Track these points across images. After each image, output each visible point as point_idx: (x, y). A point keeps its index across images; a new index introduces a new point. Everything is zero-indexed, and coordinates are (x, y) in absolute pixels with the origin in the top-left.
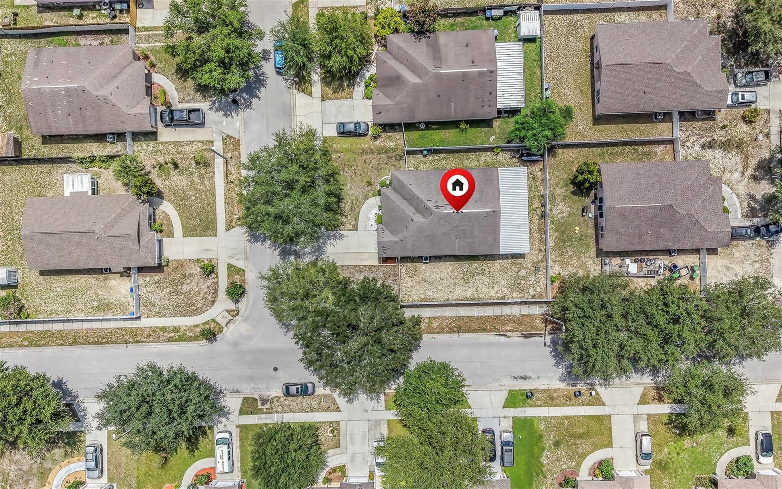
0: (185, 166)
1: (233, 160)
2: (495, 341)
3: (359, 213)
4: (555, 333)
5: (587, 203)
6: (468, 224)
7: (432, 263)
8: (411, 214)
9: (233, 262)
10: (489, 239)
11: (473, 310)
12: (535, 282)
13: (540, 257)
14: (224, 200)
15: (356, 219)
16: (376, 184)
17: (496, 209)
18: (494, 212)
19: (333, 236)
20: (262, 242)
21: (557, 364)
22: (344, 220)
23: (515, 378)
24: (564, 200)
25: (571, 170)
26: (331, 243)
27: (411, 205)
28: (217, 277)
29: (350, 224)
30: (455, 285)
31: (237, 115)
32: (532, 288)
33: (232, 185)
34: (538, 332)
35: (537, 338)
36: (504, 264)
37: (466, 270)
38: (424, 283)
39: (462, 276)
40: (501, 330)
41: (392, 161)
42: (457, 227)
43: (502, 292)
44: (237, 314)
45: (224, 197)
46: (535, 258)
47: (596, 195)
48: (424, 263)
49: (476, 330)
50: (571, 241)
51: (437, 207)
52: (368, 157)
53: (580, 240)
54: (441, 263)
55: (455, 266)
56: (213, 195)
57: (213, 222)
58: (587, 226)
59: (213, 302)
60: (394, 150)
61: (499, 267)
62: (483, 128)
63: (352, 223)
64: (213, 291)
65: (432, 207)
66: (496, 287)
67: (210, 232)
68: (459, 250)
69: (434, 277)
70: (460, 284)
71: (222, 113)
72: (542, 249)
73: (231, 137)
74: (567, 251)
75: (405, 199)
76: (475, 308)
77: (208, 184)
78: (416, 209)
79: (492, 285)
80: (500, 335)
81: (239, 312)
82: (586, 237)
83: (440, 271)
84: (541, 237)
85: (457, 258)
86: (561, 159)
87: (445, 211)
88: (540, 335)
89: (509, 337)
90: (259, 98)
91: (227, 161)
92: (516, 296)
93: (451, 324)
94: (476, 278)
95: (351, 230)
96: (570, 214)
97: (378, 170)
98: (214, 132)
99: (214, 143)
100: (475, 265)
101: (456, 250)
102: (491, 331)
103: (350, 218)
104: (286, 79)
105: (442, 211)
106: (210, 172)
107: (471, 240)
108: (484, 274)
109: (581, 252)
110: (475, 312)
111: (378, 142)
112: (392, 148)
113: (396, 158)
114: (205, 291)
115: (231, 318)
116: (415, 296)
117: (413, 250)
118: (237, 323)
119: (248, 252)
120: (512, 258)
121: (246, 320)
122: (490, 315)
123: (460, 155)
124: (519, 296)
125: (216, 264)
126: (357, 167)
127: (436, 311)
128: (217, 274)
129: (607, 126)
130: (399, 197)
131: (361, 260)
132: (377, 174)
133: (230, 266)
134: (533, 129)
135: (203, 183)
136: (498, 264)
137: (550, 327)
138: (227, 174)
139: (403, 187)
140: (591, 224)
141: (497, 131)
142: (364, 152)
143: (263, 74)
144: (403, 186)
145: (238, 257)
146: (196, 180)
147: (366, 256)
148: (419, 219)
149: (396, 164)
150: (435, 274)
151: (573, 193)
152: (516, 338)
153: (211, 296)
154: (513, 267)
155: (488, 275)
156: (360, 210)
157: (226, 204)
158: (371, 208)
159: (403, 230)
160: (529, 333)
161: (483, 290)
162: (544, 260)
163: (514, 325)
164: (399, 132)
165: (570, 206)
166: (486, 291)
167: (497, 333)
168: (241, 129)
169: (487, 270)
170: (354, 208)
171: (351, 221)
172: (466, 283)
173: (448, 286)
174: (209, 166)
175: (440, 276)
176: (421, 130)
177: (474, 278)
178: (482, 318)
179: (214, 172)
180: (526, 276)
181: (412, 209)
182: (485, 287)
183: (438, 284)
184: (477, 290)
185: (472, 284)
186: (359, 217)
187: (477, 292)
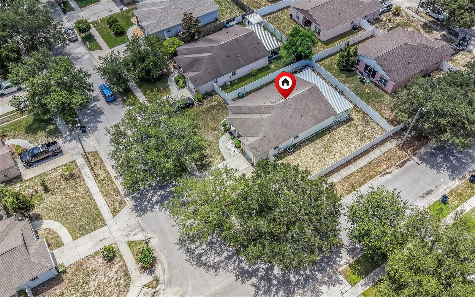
0: (55, 187)
1: (98, 166)
2: (384, 181)
3: (219, 150)
4: (416, 154)
5: (359, 77)
6: (302, 103)
7: (296, 152)
8: (259, 117)
9: (131, 238)
10: (323, 107)
11: (350, 168)
12: (373, 130)
13: (362, 115)
14: (102, 195)
15: (220, 154)
16: (219, 127)
17: (312, 86)
18: (312, 88)
19: (209, 174)
20: (151, 210)
21: (439, 171)
22: (211, 159)
23: (422, 197)
24: (346, 82)
25: (334, 68)
27: (255, 113)
28: (122, 259)
29: (217, 159)
31: (88, 138)
32: (374, 134)
33: (104, 182)
34: (405, 159)
35: (408, 164)
36: (344, 129)
37: (323, 145)
39: (323, 149)
40: (381, 171)
41: (222, 111)
42: (296, 108)
43: (359, 146)
44: (157, 284)
45: (100, 193)
46: (359, 117)
47: (360, 72)
48: (290, 155)
49: (364, 180)
50: (371, 98)
51: (274, 103)
52: (203, 116)
53: (375, 95)
54: (302, 149)
55: (314, 146)
56: (90, 195)
57: (99, 214)
58: (371, 87)
59: (128, 285)
60: (219, 105)
62: (266, 71)
64: (123, 274)
65: (270, 104)
66: (352, 145)
67: (98, 224)
69: (305, 160)
70: (326, 155)
71: (75, 142)
72: (358, 110)
73: (89, 153)
74: (374, 104)
75: (247, 113)
76: (350, 166)
77: (81, 190)
78: (260, 113)
79: (348, 145)
80: (383, 175)
81: (158, 280)
82: (376, 93)
83: (306, 154)
85: (310, 140)
87: (281, 102)
88: (408, 160)
89: (391, 172)
90: (102, 122)
91: (92, 168)
92: (368, 144)
93: (344, 187)
94: (334, 146)
95: (220, 163)
96: (356, 87)
97: (216, 119)
98: (73, 155)
99: (76, 161)
100: (326, 138)
101: (307, 125)
102: (375, 176)
103: (214, 156)
104: (118, 104)
105: (279, 103)
106: (81, 181)
107: (312, 113)
108: (336, 141)
109: (382, 101)
110: (353, 168)
112: (217, 105)
113: (223, 109)
114: (115, 277)
115: (153, 290)
118: (162, 293)
119: (142, 224)
120: (346, 123)
121: (169, 284)
122: (365, 165)
124: (371, 143)
125: (116, 248)
128: (121, 256)
129: (334, 43)
132: (216, 121)
133: (130, 244)
135: (77, 191)
136: (341, 131)
137: (409, 151)
138: (96, 177)
139: (241, 108)
140: (372, 85)
143: (99, 108)
145: (135, 232)
146: (70, 192)
148: (265, 116)
149: (225, 111)
150: (303, 158)
151: (347, 77)
152: (396, 171)
153: (123, 280)
154: (351, 128)
155: (340, 140)
156: (218, 147)
157: (105, 197)
158: (226, 142)
159: (261, 129)
160: (400, 162)
161: (345, 151)
162: (366, 115)
163: (386, 163)
164: (215, 95)
165: (351, 83)
166: (347, 151)
167: (381, 175)
168: (95, 145)
169: (337, 138)
170: (213, 149)
171: (216, 157)
172: (330, 153)
173: (319, 161)
174: (78, 177)
175: (309, 158)
176: (229, 88)
177: (332, 147)
178: (361, 170)
179: (84, 180)
180: (364, 129)
181: (257, 114)
182: (344, 148)
183: (311, 163)
184: (341, 153)
185: (334, 151)
186: (220, 152)
187: (342, 154)
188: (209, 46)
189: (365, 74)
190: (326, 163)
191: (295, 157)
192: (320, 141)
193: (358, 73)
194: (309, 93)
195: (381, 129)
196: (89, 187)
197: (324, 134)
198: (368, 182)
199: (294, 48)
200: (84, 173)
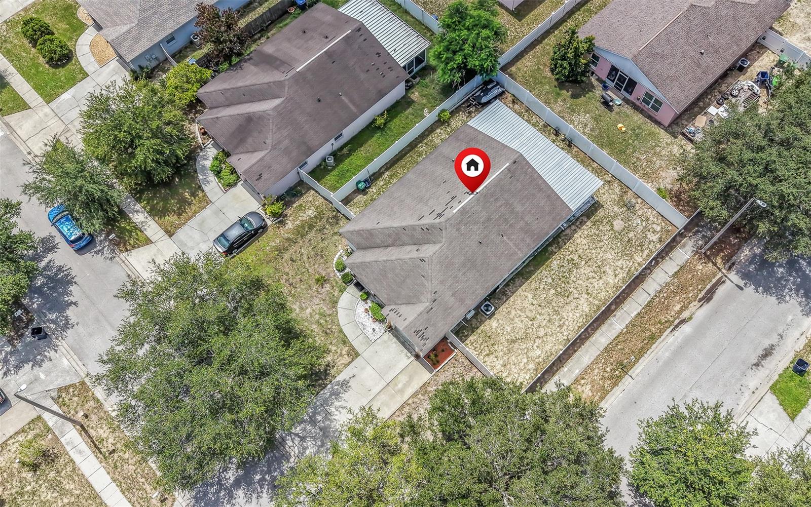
0: (13, 491)
1: (93, 417)
2: (679, 340)
3: (341, 331)
4: (733, 264)
5: (599, 94)
6: (499, 204)
7: (500, 310)
8: (415, 255)
10: (542, 204)
11: (611, 325)
12: (644, 224)
13: (617, 190)
14: (118, 490)
15: (345, 342)
16: (332, 275)
17: (514, 157)
18: (515, 162)
19: (331, 395)
20: (229, 502)
21: (781, 298)
22: (329, 358)
23: (757, 365)
24: (573, 111)
25: (545, 78)
26: (337, 409)
27: (403, 245)
29: (341, 355)
30: (557, 312)
31: (56, 351)
32: (647, 233)
33: (116, 455)
34: (714, 281)
35: (721, 291)
36: (586, 233)
37: (550, 280)
38: (516, 345)
39: (553, 291)
40: (671, 319)
41: (329, 230)
42: (489, 219)
43: (622, 269)
45: (114, 485)
46: (613, 196)
47: (599, 80)
48: (490, 318)
49: (642, 348)
50: (629, 144)
51: (439, 215)
52: (292, 251)
53: (637, 136)
54: (512, 299)
55: (532, 287)
56: (94, 496)
58: (628, 116)
60: (319, 216)
61: (585, 242)
62: (405, 111)
63: (344, 352)
65: (433, 221)
66: (607, 268)
68: (519, 249)
69: (521, 325)
70: (560, 304)
71: (28, 367)
72: (608, 179)
73: (66, 388)
74: (638, 158)
75: (388, 246)
76: (612, 320)
77: (72, 486)
78: (415, 244)
79: (600, 271)
80: (677, 326)
82: (639, 128)
83: (521, 310)
84: (593, 169)
85: (523, 274)
86: (523, 76)
87: (454, 212)
88: (720, 282)
89: (690, 318)
90: (75, 304)
91: (82, 426)
92: (640, 259)
93: (605, 371)
94: (573, 278)
95: (350, 363)
96: (596, 119)
97: (320, 255)
99: (44, 416)
100: (555, 263)
101: (516, 253)
102: (661, 332)
103: (333, 348)
104: (99, 251)
105: (450, 215)
106: (65, 465)
107: (522, 224)
108: (577, 266)
109: (653, 148)
110: (617, 324)
111: (290, 225)
112: (315, 216)
113: (331, 225)
116: (522, 375)
117: (462, 301)
120: (589, 218)
122: (639, 311)
123: (408, 158)
124: (644, 256)
126: (288, 274)
127: (569, 370)
129: (535, 12)
130: (377, 251)
131: (402, 391)
132: (322, 261)
134: (465, 41)
135: (63, 493)
136: (581, 238)
137: (719, 261)
138: (95, 445)
139: (371, 235)
140: (628, 110)
141: (425, 101)
142: (281, 250)
143: (60, 269)
144: (370, 233)
146: (49, 497)
147: (403, 379)
148: (428, 251)
149: (336, 230)
151: (575, 96)
152: (701, 313)
154: (601, 228)
155: (583, 263)
156: (339, 325)
157: (127, 493)
158: (352, 310)
159: (423, 285)
160: (705, 291)
161: (596, 286)
162: (625, 188)
163: (678, 298)
164: (306, 192)
165: (586, 112)
166: (601, 285)
167: (672, 327)
168: (75, 365)
169: (576, 257)
170: (328, 331)
171: (339, 351)
172: (568, 297)
173: (549, 321)
174: (57, 457)
175: (527, 317)
176: (334, 168)
177: (570, 282)
178: (633, 325)
179: (72, 460)
180: (626, 225)
181: (409, 248)
182: (594, 280)
183: (534, 330)
184: (588, 294)
185: (575, 291)
186: (345, 335)
187: (591, 296)
188: (272, 80)
189: (611, 84)
190: (564, 323)
191: (500, 321)
192: (544, 271)
193: (595, 83)
194: (510, 175)
195: (660, 217)
196: (87, 475)
197: (550, 254)
198: (651, 350)
199: (459, 58)
200: (68, 444)
